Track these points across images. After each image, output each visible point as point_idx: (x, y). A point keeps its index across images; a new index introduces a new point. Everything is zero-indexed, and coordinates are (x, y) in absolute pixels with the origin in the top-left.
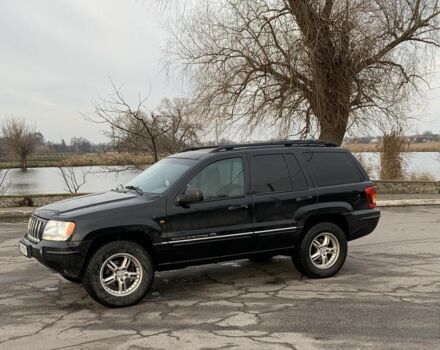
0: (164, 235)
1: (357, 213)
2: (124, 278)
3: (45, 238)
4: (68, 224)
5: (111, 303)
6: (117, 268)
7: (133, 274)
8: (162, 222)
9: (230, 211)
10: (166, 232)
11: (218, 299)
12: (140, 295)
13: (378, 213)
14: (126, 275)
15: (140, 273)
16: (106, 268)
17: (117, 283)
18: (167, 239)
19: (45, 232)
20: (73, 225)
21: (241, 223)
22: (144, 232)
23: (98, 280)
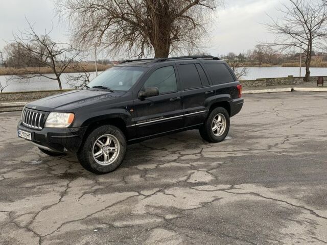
0: (133, 120)
1: (235, 100)
2: (108, 152)
3: (47, 126)
4: (69, 115)
5: (101, 171)
6: (103, 145)
7: (113, 148)
8: (132, 110)
9: (171, 102)
10: (134, 117)
11: (169, 162)
12: (118, 163)
13: (242, 100)
14: (109, 150)
15: (118, 147)
16: (96, 145)
17: (103, 156)
18: (135, 123)
19: (47, 122)
20: (73, 115)
21: (177, 109)
22: (121, 118)
23: (91, 155)
